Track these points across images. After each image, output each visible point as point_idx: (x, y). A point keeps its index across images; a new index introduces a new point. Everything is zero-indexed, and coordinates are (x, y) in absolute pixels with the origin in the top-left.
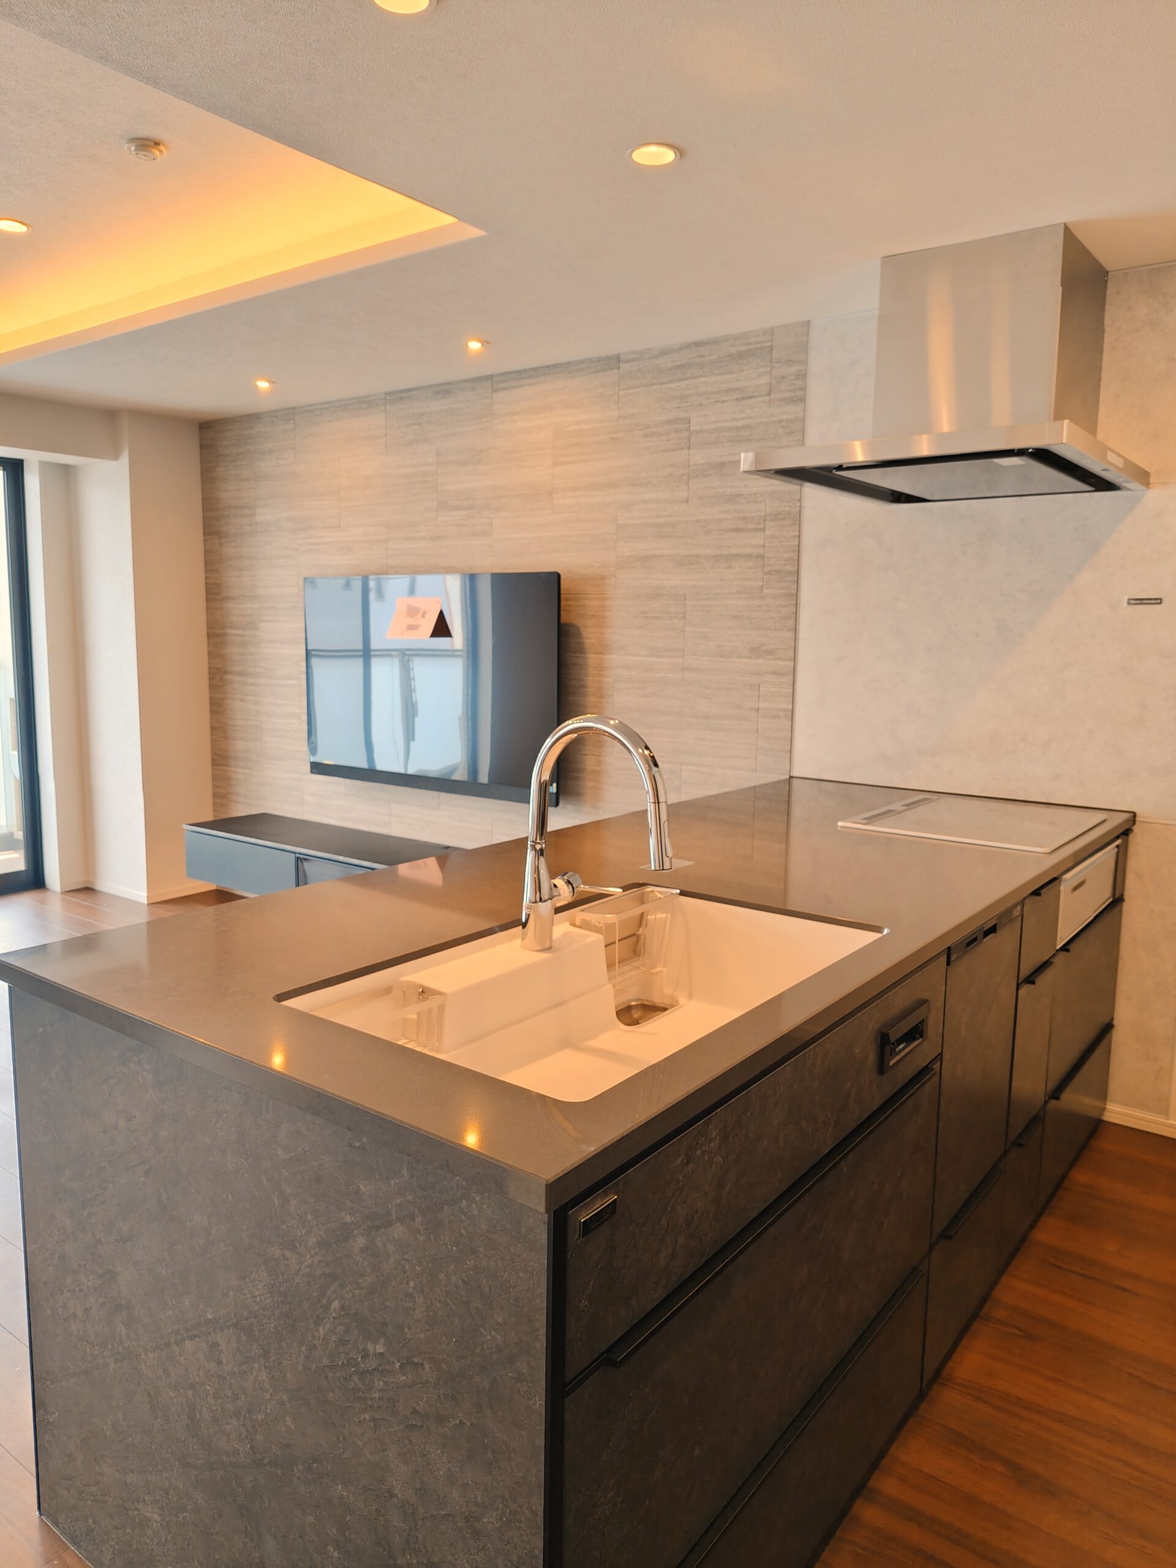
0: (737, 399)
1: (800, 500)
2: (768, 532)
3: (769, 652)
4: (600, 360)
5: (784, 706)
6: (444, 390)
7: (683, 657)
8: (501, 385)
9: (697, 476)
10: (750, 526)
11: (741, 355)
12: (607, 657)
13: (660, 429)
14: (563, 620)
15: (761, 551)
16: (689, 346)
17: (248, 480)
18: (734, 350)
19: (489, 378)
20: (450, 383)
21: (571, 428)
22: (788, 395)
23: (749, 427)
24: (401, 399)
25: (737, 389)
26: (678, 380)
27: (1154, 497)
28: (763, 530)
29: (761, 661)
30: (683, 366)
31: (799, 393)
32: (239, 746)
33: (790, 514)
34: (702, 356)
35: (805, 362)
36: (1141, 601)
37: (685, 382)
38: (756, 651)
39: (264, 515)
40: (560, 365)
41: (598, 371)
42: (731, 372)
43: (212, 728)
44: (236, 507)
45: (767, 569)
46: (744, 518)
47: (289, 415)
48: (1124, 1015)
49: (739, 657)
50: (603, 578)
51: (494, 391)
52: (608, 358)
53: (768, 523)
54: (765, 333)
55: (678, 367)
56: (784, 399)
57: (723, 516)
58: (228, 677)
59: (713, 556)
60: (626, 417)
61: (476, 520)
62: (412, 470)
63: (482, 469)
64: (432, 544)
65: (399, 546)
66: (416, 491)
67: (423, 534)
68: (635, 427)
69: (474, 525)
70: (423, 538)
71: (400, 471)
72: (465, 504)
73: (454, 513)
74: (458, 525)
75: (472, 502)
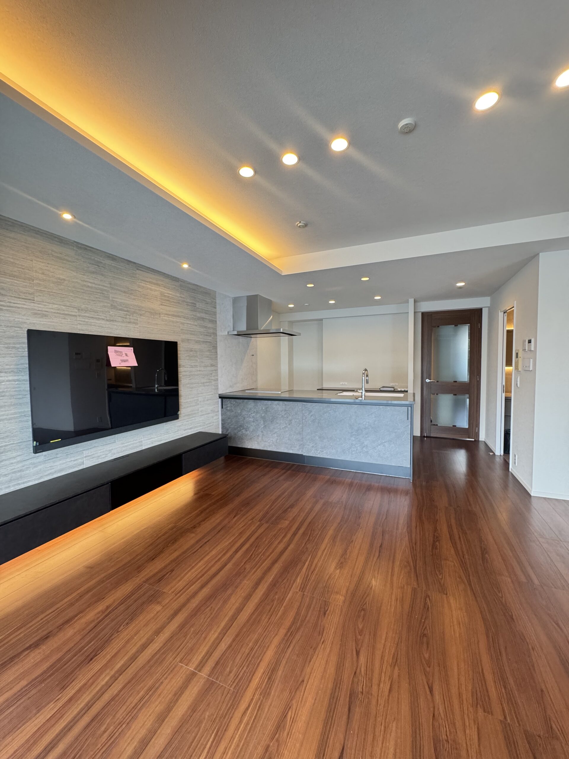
0: (205, 303)
5: (217, 378)
8: (140, 268)
11: (205, 293)
13: (190, 304)
15: (211, 341)
19: (135, 264)
23: (208, 311)
25: (205, 300)
26: (193, 292)
27: (252, 339)
29: (213, 367)
34: (198, 289)
35: (216, 300)
36: (252, 355)
37: (195, 294)
42: (204, 296)
49: (209, 367)
51: (137, 269)
52: (176, 278)
54: (209, 290)
55: (193, 289)
61: (131, 317)
62: (94, 285)
63: (133, 297)
64: (108, 323)
65: (87, 320)
66: (97, 296)
67: (103, 317)
68: (184, 301)
69: (130, 319)
70: (103, 319)
71: (85, 283)
72: (125, 309)
73: (120, 312)
74: (123, 317)
75: (128, 309)
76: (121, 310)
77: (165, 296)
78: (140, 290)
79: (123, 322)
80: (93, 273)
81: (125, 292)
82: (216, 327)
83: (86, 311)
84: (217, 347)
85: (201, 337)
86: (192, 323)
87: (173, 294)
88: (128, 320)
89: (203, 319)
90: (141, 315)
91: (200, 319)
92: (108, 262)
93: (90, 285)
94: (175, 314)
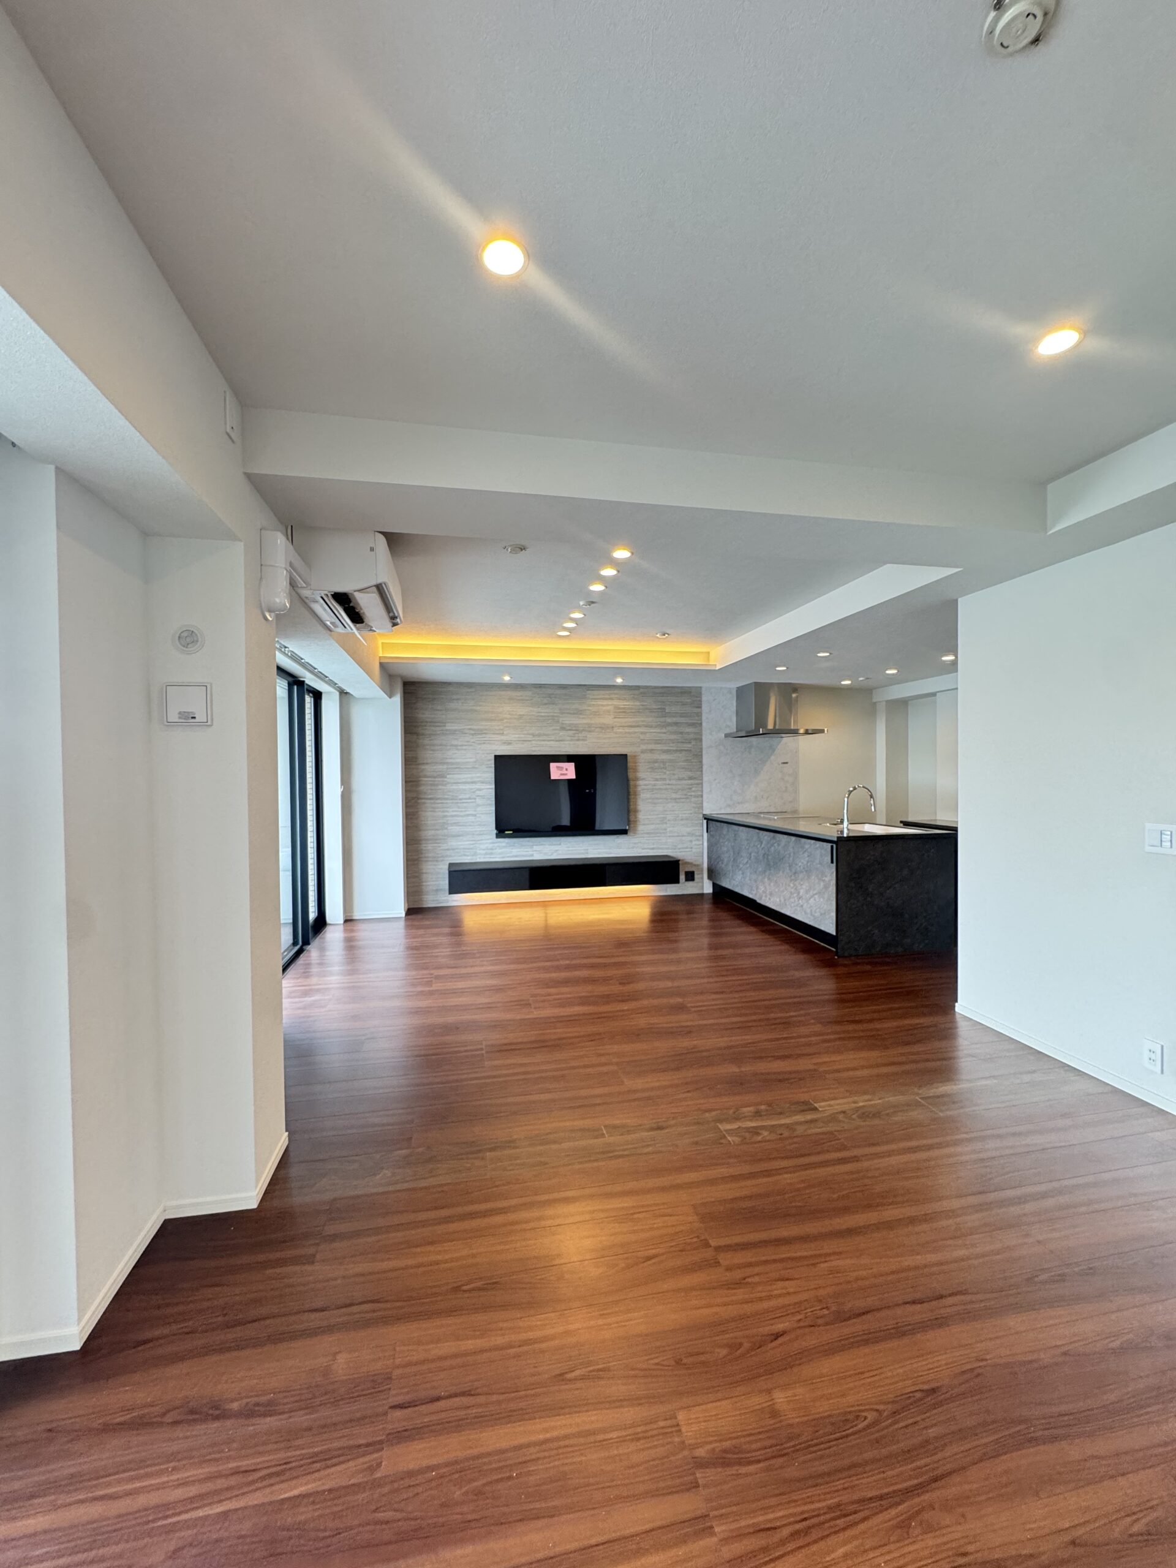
1: (701, 735)
3: (694, 778)
4: (632, 687)
5: (699, 794)
6: (564, 687)
7: (666, 781)
8: (591, 689)
11: (681, 692)
12: (638, 782)
13: (655, 710)
15: (689, 749)
16: (665, 687)
17: (440, 710)
20: (567, 685)
22: (697, 705)
24: (541, 687)
26: (661, 697)
29: (692, 781)
31: (700, 705)
34: (669, 691)
35: (701, 697)
36: (784, 763)
37: (664, 698)
38: (690, 778)
40: (616, 685)
41: (631, 690)
42: (678, 697)
45: (692, 754)
47: (468, 685)
49: (683, 780)
50: (637, 756)
51: (588, 690)
52: (635, 686)
54: (687, 687)
55: (661, 693)
57: (678, 738)
58: (420, 801)
59: (675, 750)
60: (642, 705)
61: (580, 735)
62: (546, 714)
63: (581, 716)
64: (557, 743)
65: (541, 743)
66: (548, 722)
68: (647, 709)
69: (578, 736)
70: (554, 740)
71: (540, 714)
72: (574, 728)
73: (569, 732)
74: (572, 737)
75: (577, 728)
76: (570, 730)
77: (619, 708)
78: (590, 708)
79: (572, 740)
80: (546, 704)
81: (574, 714)
82: (701, 729)
83: (539, 735)
84: (702, 755)
85: (671, 745)
86: (659, 731)
87: (632, 704)
88: (576, 738)
89: (676, 724)
90: (590, 731)
91: (670, 724)
92: (558, 692)
93: (543, 714)
94: (634, 724)
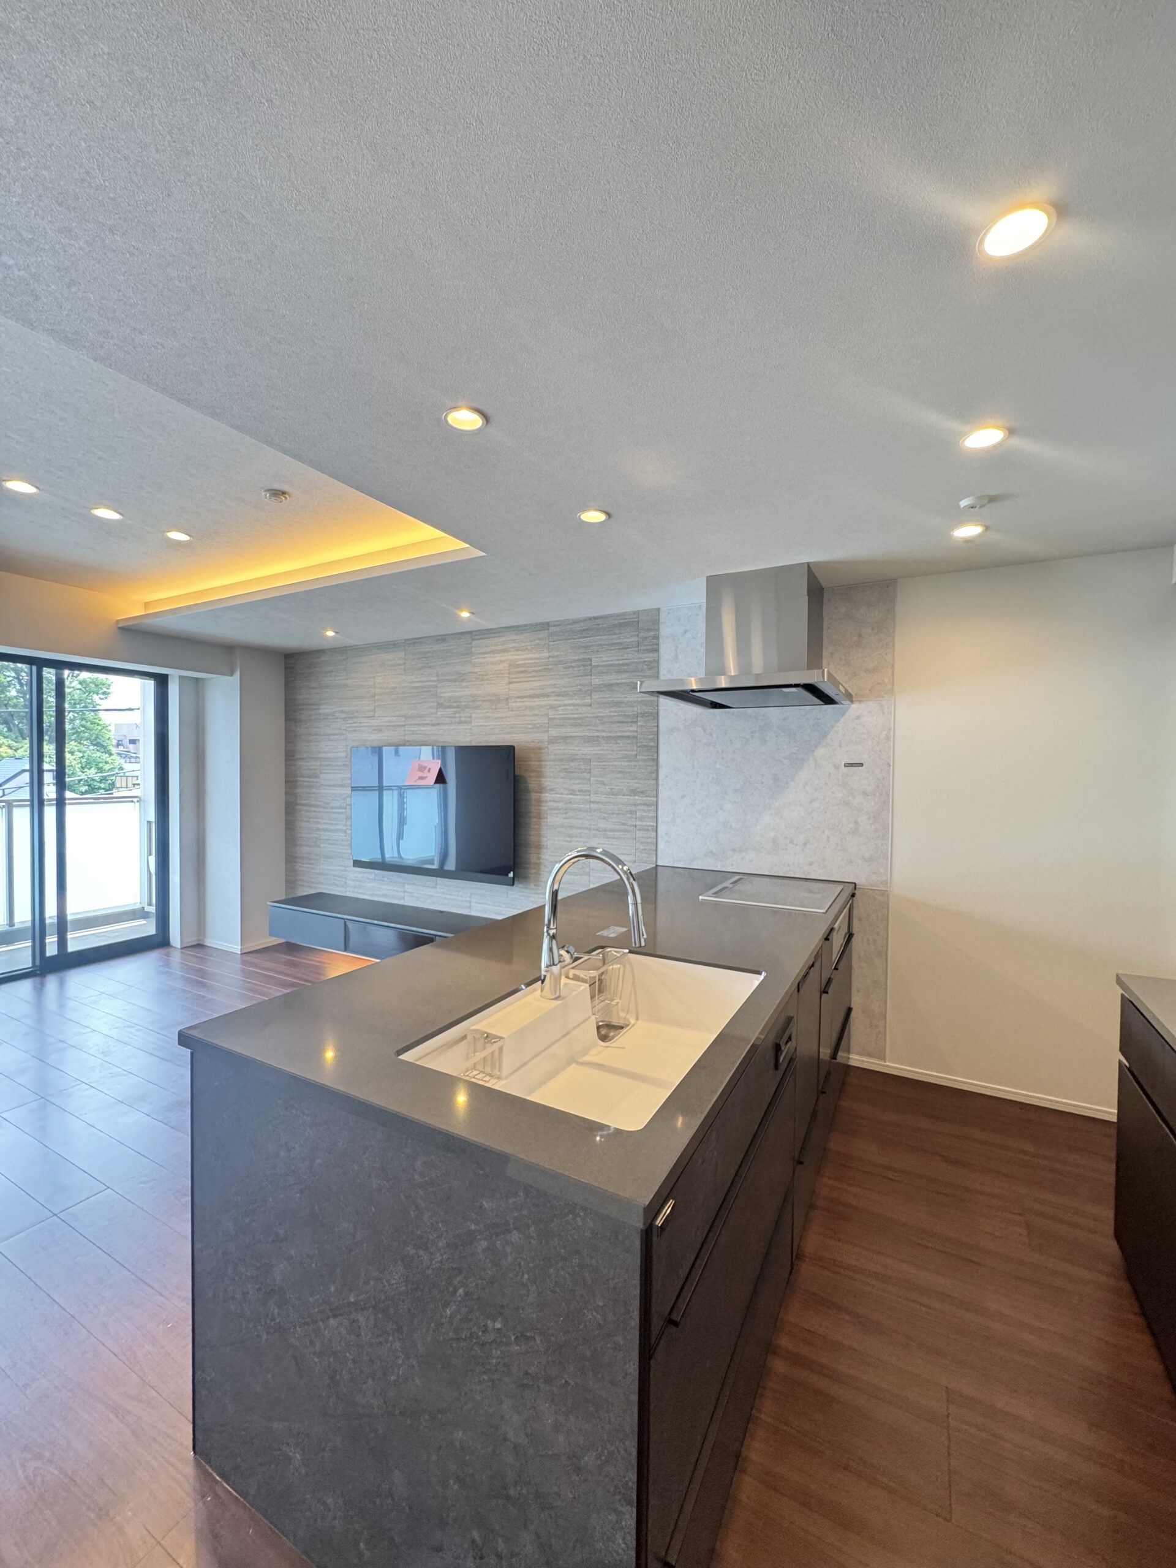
0: (619, 649)
1: (657, 706)
2: (639, 724)
3: (642, 792)
4: (537, 625)
5: (652, 824)
6: (442, 639)
7: (590, 795)
8: (477, 637)
9: (596, 691)
10: (629, 720)
11: (620, 625)
12: (543, 795)
13: (574, 664)
14: (516, 773)
15: (635, 734)
16: (590, 619)
17: (315, 688)
18: (616, 622)
19: (470, 632)
20: (445, 635)
21: (520, 662)
22: (649, 647)
23: (627, 664)
24: (415, 643)
25: (620, 643)
26: (584, 637)
27: (855, 708)
28: (636, 722)
29: (637, 797)
30: (587, 630)
31: (655, 646)
32: (303, 850)
33: (651, 713)
34: (598, 625)
36: (852, 765)
37: (588, 639)
38: (634, 792)
39: (325, 709)
40: (514, 626)
41: (536, 631)
42: (616, 634)
43: (286, 839)
44: (307, 705)
45: (639, 744)
46: (625, 715)
47: (341, 651)
48: (856, 1002)
49: (624, 795)
50: (540, 749)
51: (473, 640)
52: (542, 624)
53: (639, 719)
54: (634, 613)
55: (584, 630)
56: (647, 650)
57: (612, 714)
58: (297, 807)
59: (607, 737)
60: (553, 657)
61: (462, 715)
62: (421, 684)
63: (464, 684)
64: (434, 728)
65: (413, 729)
66: (423, 696)
67: (428, 722)
68: (559, 662)
69: (460, 717)
70: (428, 724)
71: (414, 685)
72: (455, 704)
73: (448, 710)
74: (450, 717)
75: (458, 704)
76: (449, 707)
77: (518, 666)
78: (476, 670)
79: (451, 723)
81: (455, 681)
86: (578, 702)
87: (536, 656)
90: (475, 708)
92: (438, 647)
94: (539, 692)
